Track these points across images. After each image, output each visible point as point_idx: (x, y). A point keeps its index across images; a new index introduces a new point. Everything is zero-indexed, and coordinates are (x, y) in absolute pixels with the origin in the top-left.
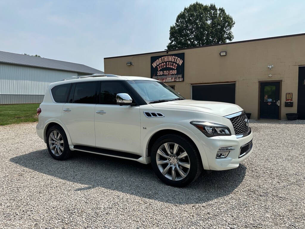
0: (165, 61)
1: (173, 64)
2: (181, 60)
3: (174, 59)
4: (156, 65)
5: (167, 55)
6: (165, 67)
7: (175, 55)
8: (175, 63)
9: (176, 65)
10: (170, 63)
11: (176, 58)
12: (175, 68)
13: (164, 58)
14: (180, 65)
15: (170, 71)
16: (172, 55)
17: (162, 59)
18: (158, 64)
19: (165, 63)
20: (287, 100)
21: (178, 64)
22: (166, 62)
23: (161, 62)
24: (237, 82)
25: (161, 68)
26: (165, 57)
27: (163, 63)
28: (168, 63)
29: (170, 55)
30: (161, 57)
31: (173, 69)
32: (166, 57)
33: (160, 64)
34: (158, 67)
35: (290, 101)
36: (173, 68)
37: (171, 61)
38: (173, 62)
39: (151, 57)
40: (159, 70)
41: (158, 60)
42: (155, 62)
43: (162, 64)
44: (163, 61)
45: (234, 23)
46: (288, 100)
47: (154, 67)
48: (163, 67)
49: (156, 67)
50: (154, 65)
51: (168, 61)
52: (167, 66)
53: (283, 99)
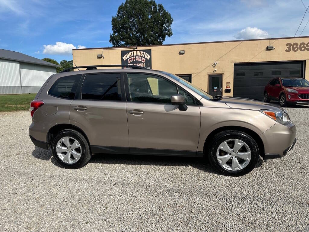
0: (134, 55)
1: (142, 58)
2: (149, 55)
3: (142, 54)
4: (126, 59)
5: (136, 50)
6: (135, 60)
7: (143, 51)
8: (143, 57)
9: (145, 59)
10: (139, 57)
11: (145, 53)
12: (144, 62)
13: (133, 53)
14: (148, 59)
15: (140, 64)
16: (141, 50)
17: (132, 53)
18: (128, 58)
19: (134, 57)
20: (226, 88)
21: (146, 59)
22: (136, 56)
23: (131, 56)
24: (193, 75)
25: (131, 61)
26: (134, 51)
27: (133, 56)
28: (137, 57)
29: (139, 50)
30: (131, 51)
31: (142, 63)
32: (136, 51)
33: (130, 58)
34: (128, 60)
35: (228, 88)
36: (142, 61)
37: (140, 55)
38: (141, 56)
39: (122, 51)
40: (129, 63)
41: (128, 54)
42: (126, 55)
43: (132, 58)
44: (133, 55)
45: (173, 21)
46: (228, 87)
47: (125, 60)
48: (133, 61)
49: (127, 60)
50: (125, 58)
51: (137, 55)
52: (137, 60)
53: (224, 88)
